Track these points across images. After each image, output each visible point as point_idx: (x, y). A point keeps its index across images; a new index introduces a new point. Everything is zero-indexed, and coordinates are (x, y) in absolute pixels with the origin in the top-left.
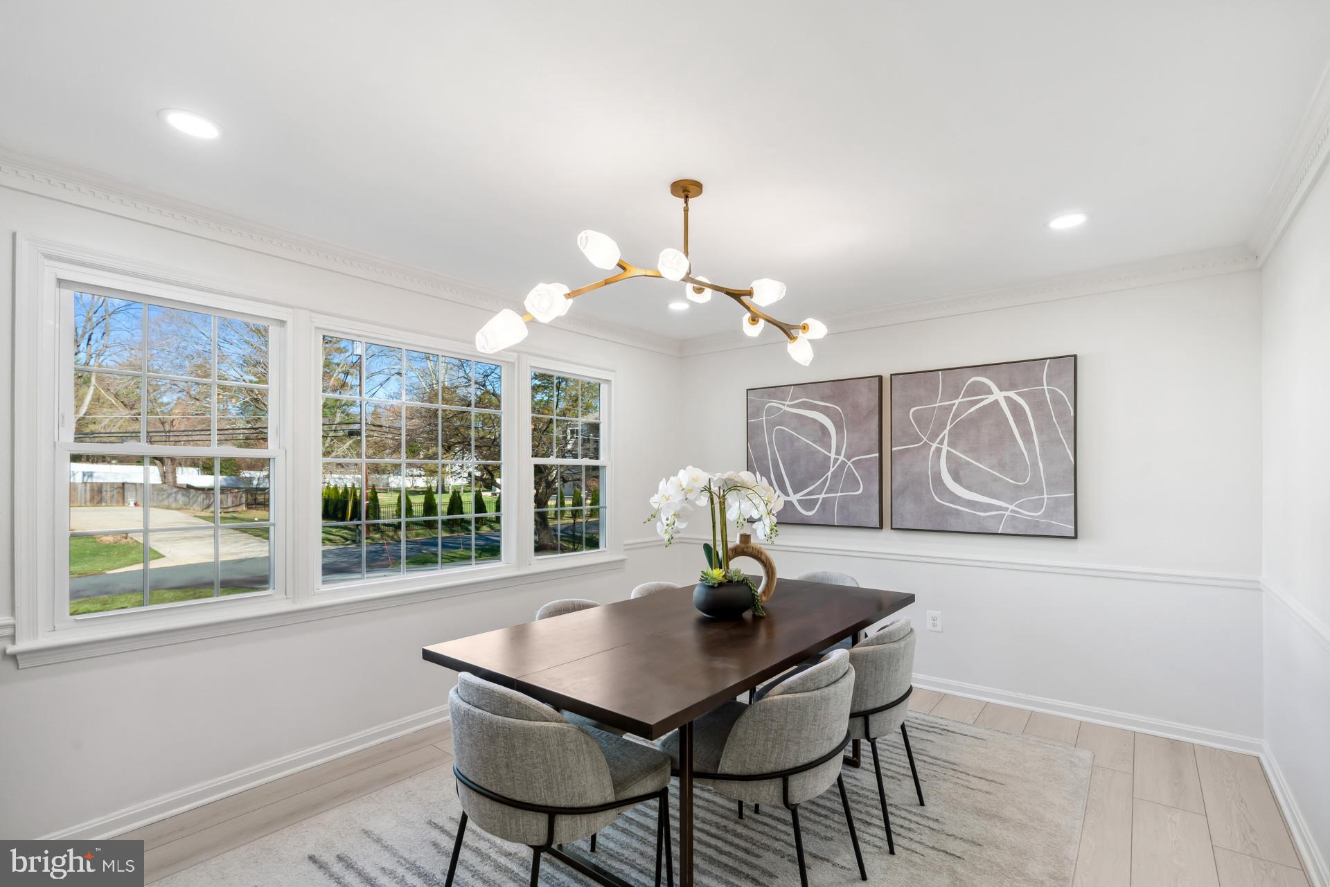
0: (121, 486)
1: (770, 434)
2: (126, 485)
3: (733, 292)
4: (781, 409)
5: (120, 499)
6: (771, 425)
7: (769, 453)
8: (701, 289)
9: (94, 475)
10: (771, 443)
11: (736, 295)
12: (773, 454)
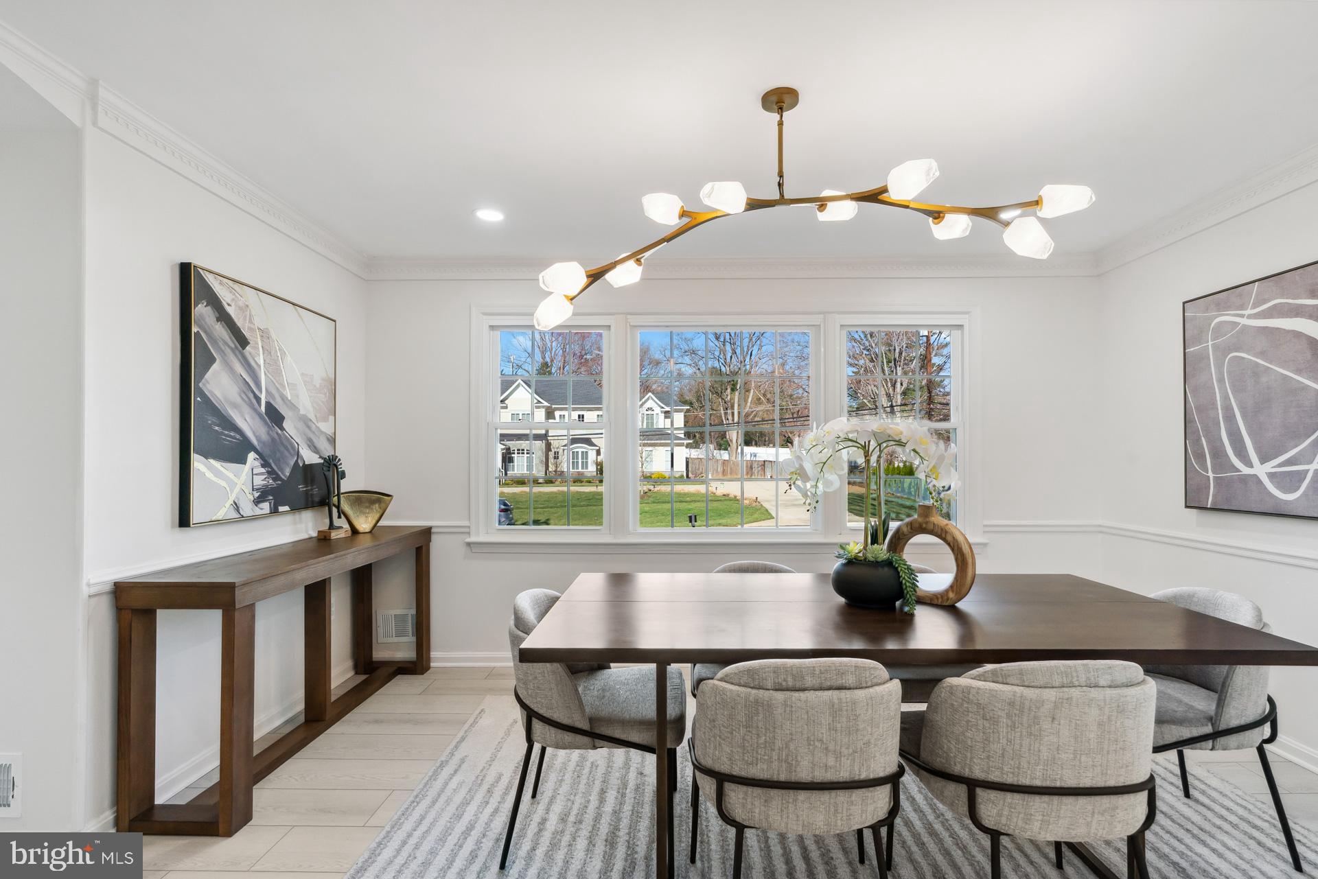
0: (763, 463)
1: (1219, 367)
2: (766, 463)
3: (863, 195)
4: (1237, 324)
5: (763, 473)
6: (1222, 351)
7: (1218, 398)
8: (822, 205)
9: (757, 455)
10: (1221, 380)
11: (875, 197)
12: (1226, 398)
